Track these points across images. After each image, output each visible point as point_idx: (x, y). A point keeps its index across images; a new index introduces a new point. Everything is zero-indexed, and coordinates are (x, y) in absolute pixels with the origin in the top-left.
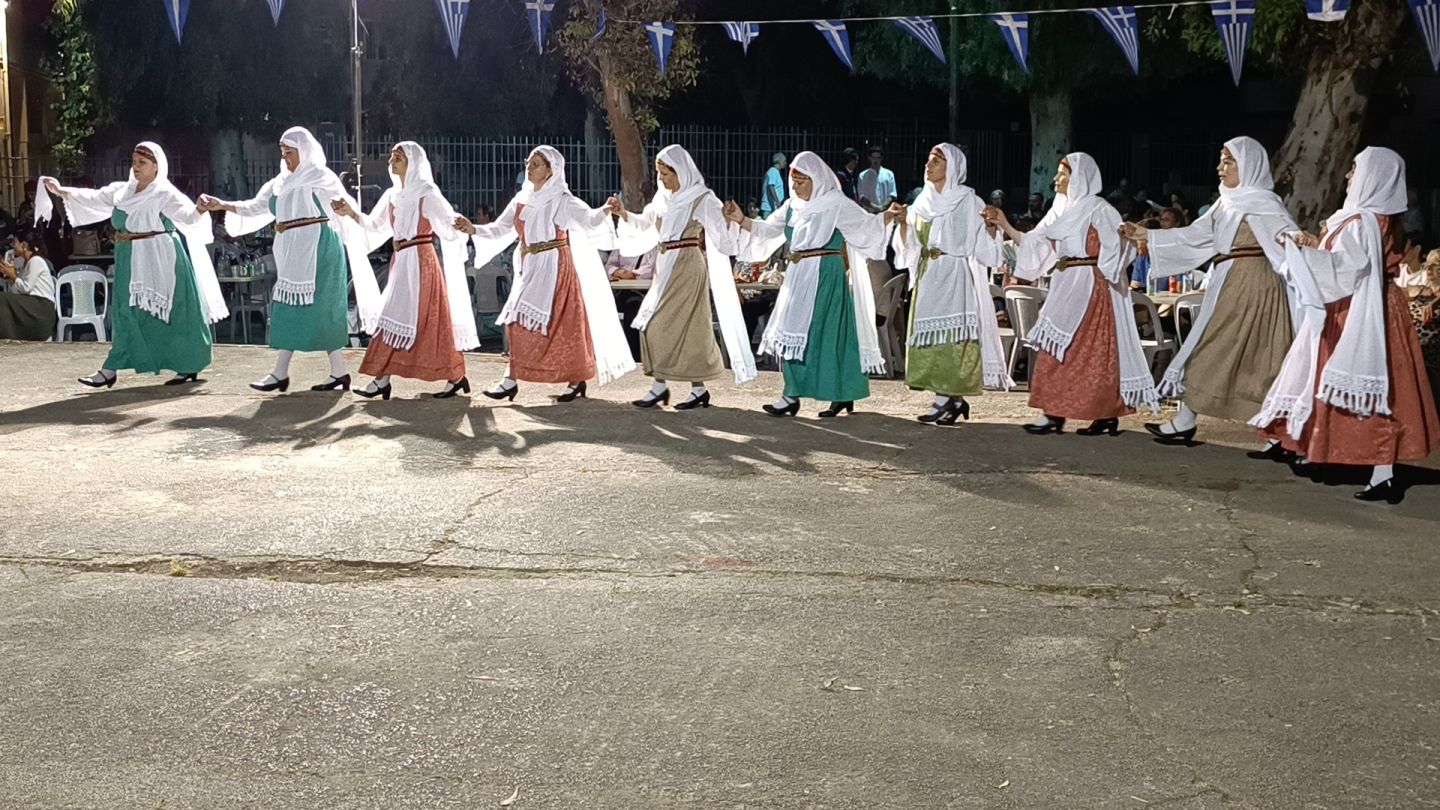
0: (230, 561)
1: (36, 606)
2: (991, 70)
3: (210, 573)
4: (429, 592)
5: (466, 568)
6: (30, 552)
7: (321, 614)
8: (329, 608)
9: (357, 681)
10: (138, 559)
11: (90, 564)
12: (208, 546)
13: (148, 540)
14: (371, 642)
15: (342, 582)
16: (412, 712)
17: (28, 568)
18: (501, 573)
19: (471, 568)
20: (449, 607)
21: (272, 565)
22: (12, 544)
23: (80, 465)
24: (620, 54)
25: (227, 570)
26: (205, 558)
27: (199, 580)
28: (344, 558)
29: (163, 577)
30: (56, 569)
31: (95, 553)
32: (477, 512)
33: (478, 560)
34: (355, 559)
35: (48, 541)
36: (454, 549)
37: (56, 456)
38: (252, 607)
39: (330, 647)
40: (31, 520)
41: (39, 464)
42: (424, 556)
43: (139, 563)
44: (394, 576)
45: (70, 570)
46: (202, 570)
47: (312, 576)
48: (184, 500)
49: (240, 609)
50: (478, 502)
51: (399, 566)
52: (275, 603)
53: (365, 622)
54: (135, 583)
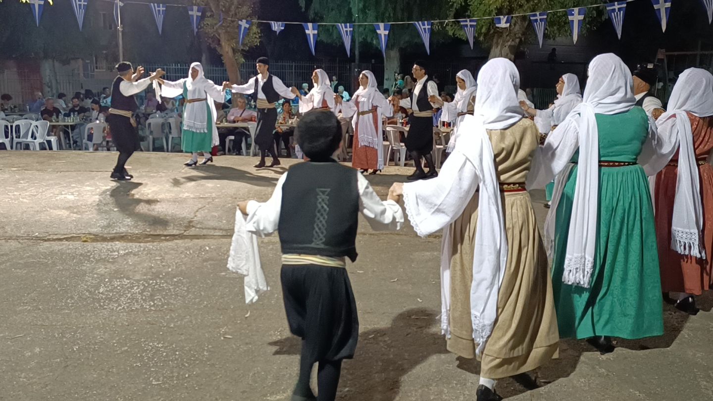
0: (105, 236)
1: (31, 255)
2: (369, 40)
3: (98, 241)
4: (190, 244)
5: (200, 236)
6: (18, 235)
7: (151, 254)
8: (152, 252)
9: (175, 277)
10: (66, 236)
11: (46, 238)
12: (94, 230)
13: (67, 229)
14: (174, 263)
15: (153, 242)
16: (200, 287)
17: (21, 241)
18: (216, 237)
19: (204, 235)
20: (200, 250)
21: (123, 237)
22: (9, 232)
23: (25, 200)
24: (229, 32)
25: (104, 239)
26: (94, 235)
27: (95, 243)
28: (151, 233)
29: (79, 242)
30: (32, 241)
31: (47, 234)
32: (197, 214)
33: (205, 232)
34: (156, 233)
35: (24, 230)
36: (193, 229)
37: (13, 197)
38: (121, 252)
39: (159, 265)
40: (14, 222)
41: (7, 200)
42: (183, 232)
43: (67, 238)
44: (173, 240)
45: (39, 241)
46: (94, 240)
47: (140, 240)
48: (76, 213)
49: (117, 253)
50: (197, 211)
51: (174, 235)
52: (130, 251)
53: (169, 256)
54: (69, 245)
